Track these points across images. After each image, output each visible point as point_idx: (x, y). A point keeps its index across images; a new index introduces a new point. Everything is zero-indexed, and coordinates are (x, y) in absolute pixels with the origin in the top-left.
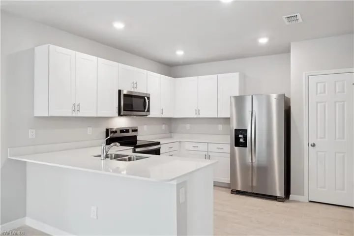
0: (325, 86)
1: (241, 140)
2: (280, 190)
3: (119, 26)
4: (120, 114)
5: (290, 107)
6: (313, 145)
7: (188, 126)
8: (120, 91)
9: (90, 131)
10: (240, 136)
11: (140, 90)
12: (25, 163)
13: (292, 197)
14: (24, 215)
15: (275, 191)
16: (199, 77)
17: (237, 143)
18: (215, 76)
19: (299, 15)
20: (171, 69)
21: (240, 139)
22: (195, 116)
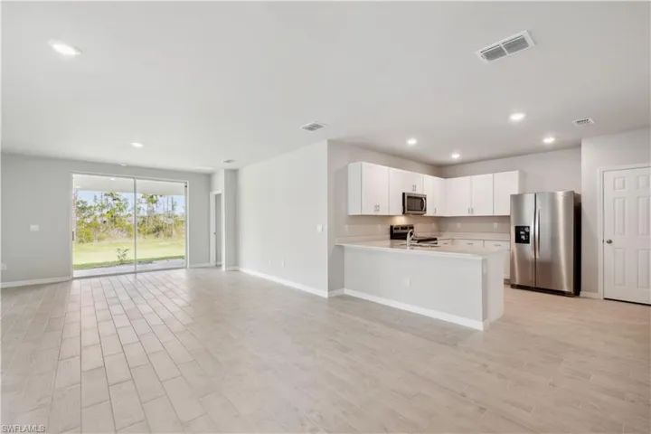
0: (624, 181)
1: (523, 237)
2: (569, 285)
3: (412, 142)
4: (404, 213)
5: (580, 204)
6: (610, 242)
7: (459, 225)
8: (404, 194)
9: (379, 226)
10: (522, 233)
11: (419, 192)
12: (343, 246)
13: (582, 293)
14: (343, 287)
15: (562, 286)
16: (473, 177)
17: (518, 240)
18: (490, 175)
19: (590, 119)
20: (441, 170)
21: (521, 235)
22: (467, 215)
